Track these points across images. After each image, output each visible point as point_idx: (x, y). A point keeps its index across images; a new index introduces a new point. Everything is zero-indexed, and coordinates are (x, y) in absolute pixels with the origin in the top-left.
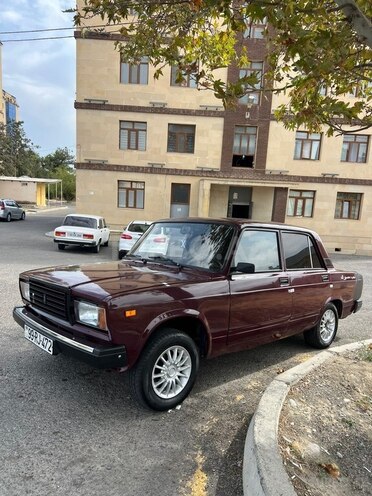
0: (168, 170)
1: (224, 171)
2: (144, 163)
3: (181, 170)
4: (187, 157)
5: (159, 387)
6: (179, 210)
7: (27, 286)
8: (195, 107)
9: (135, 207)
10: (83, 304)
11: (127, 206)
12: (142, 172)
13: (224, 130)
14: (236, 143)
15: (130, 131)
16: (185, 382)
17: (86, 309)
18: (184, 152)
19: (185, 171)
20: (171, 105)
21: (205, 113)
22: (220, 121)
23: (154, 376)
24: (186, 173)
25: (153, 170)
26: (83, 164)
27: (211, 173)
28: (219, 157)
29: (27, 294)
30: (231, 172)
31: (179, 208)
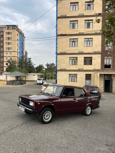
0: (84, 70)
1: (102, 70)
2: (77, 69)
3: (88, 70)
4: (90, 66)
5: (44, 119)
6: (88, 82)
7: (20, 98)
8: (92, 52)
9: (74, 81)
10: (31, 102)
11: (72, 81)
12: (76, 71)
13: (101, 58)
14: (105, 61)
15: (72, 60)
16: (50, 119)
17: (31, 103)
18: (89, 65)
19: (90, 70)
20: (85, 52)
21: (95, 53)
22: (100, 55)
23: (44, 116)
24: (90, 71)
25: (80, 70)
26: (59, 70)
27: (98, 70)
28: (100, 66)
29: (20, 100)
30: (104, 70)
31: (88, 81)
